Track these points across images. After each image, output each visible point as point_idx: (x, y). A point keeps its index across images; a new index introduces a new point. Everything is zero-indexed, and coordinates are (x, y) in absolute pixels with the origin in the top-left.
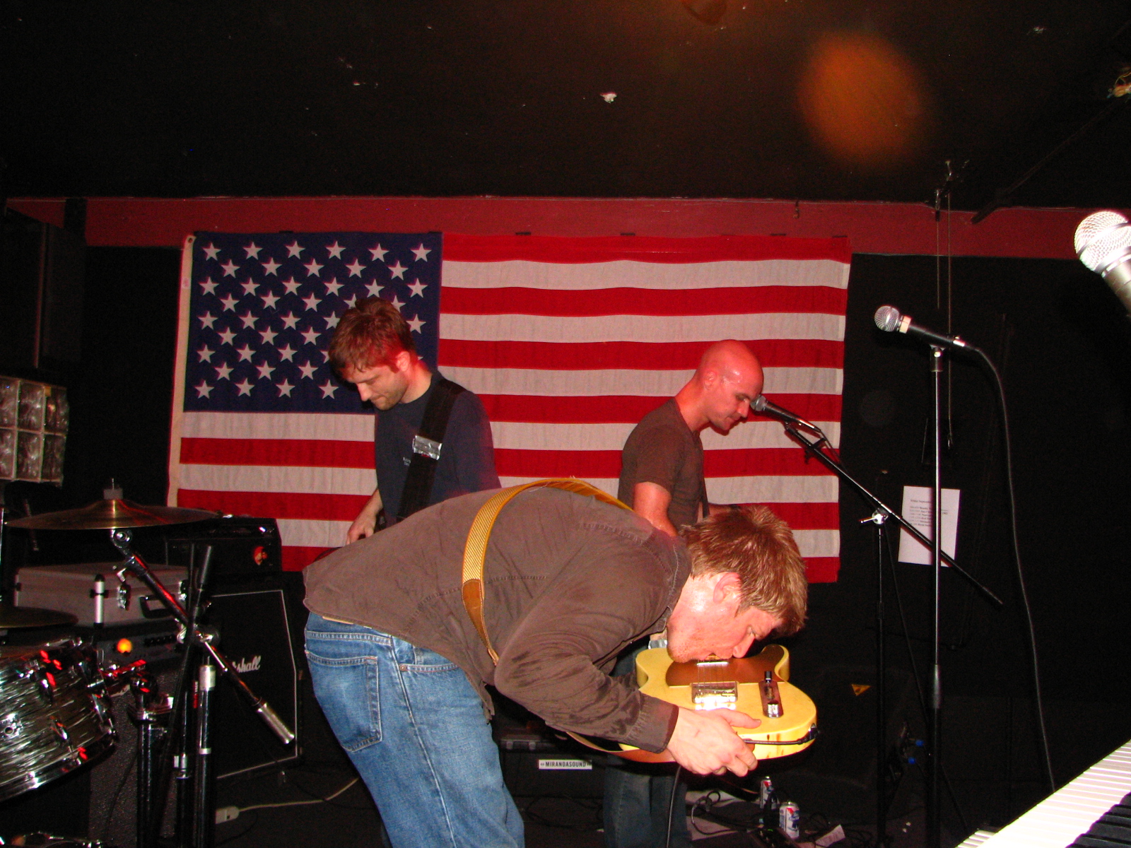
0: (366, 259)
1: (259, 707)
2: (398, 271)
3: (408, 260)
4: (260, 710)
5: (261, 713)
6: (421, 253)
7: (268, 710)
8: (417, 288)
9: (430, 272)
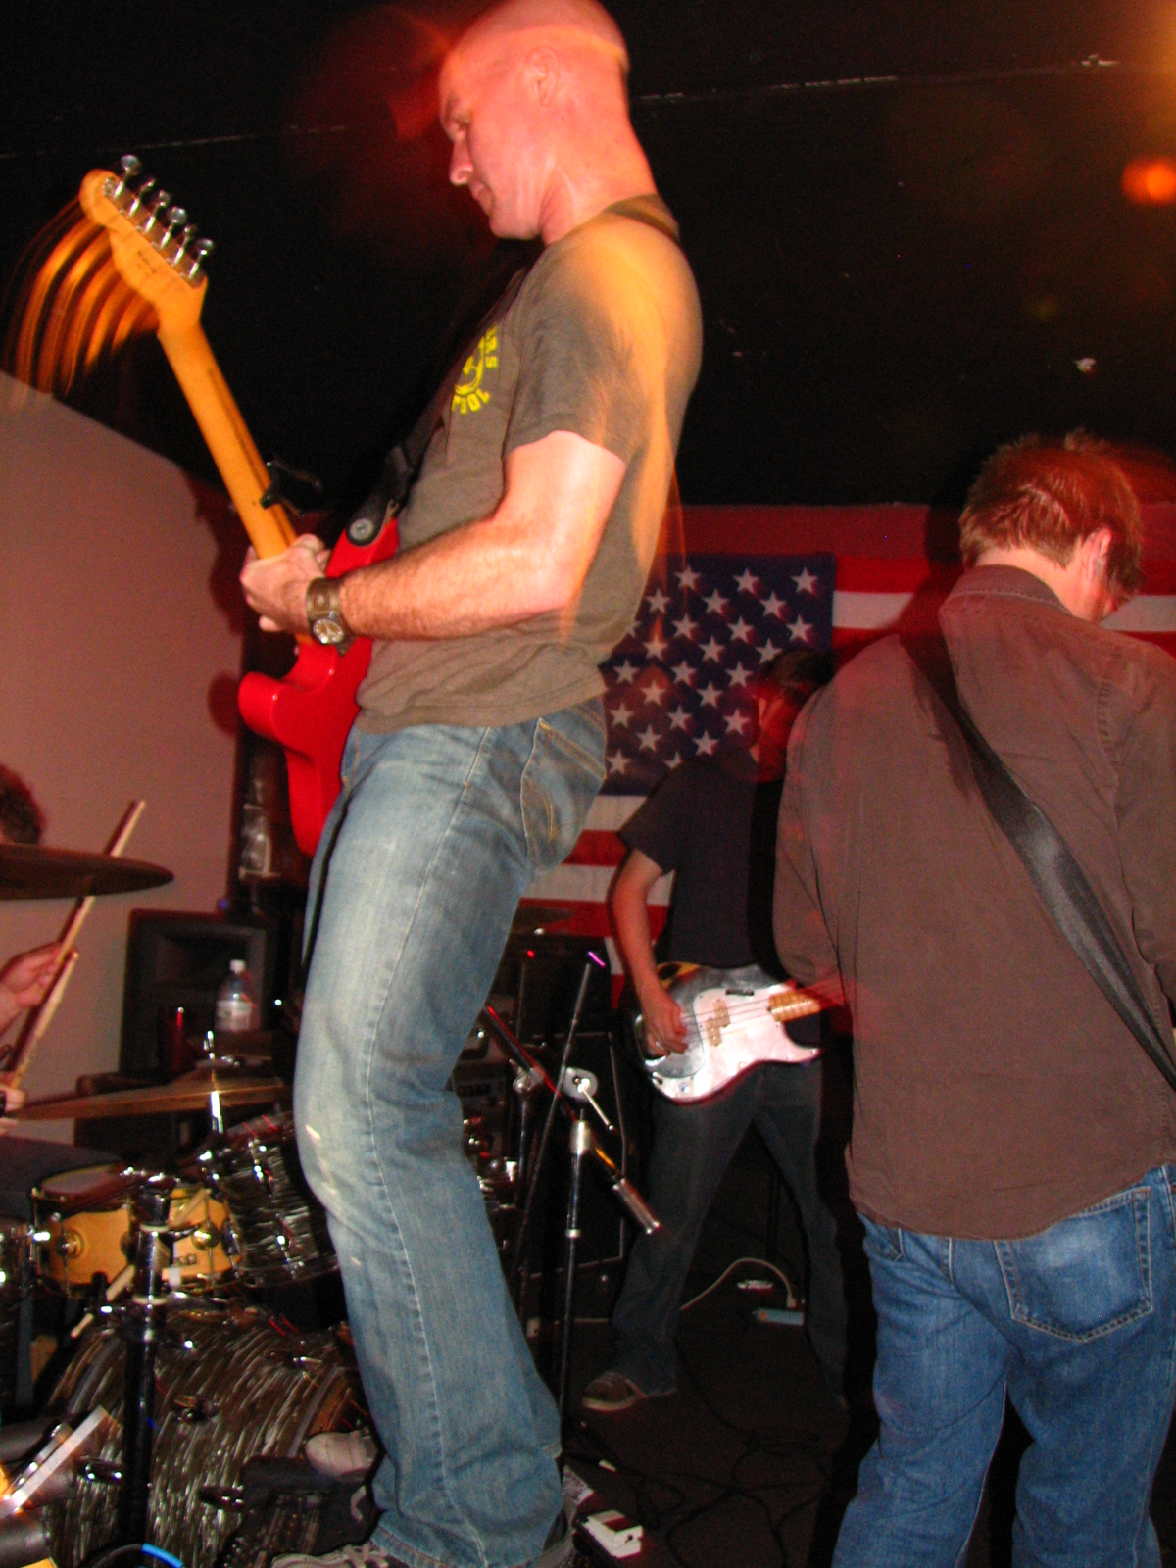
0: (729, 589)
1: (615, 1184)
2: (773, 606)
3: (787, 591)
4: (616, 1187)
5: (616, 1191)
6: (805, 582)
7: (627, 1190)
8: (799, 630)
9: (818, 610)
